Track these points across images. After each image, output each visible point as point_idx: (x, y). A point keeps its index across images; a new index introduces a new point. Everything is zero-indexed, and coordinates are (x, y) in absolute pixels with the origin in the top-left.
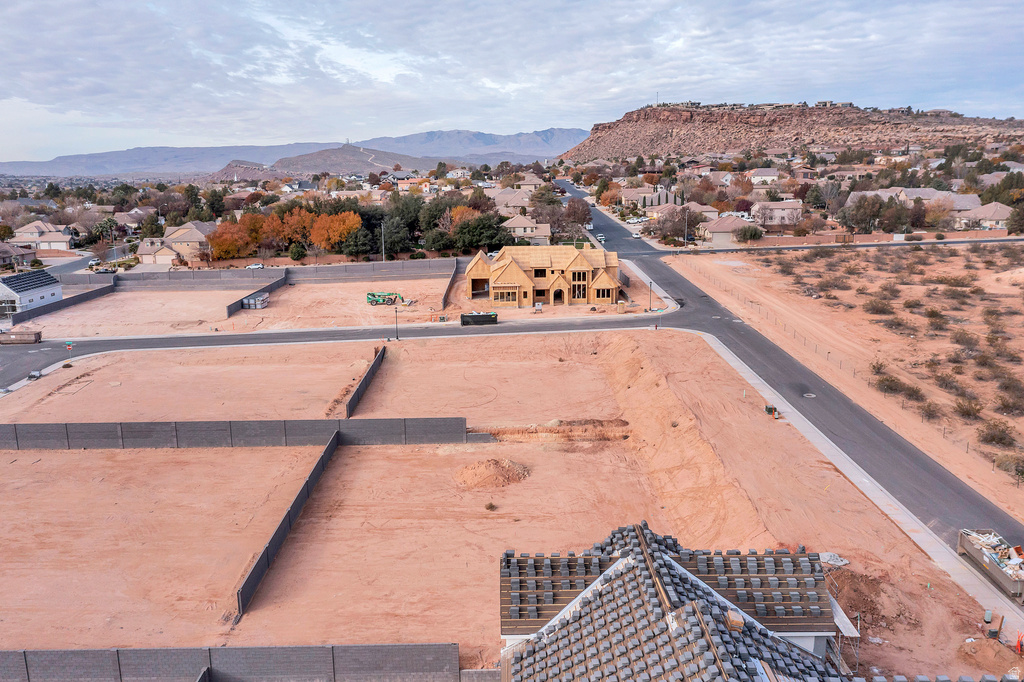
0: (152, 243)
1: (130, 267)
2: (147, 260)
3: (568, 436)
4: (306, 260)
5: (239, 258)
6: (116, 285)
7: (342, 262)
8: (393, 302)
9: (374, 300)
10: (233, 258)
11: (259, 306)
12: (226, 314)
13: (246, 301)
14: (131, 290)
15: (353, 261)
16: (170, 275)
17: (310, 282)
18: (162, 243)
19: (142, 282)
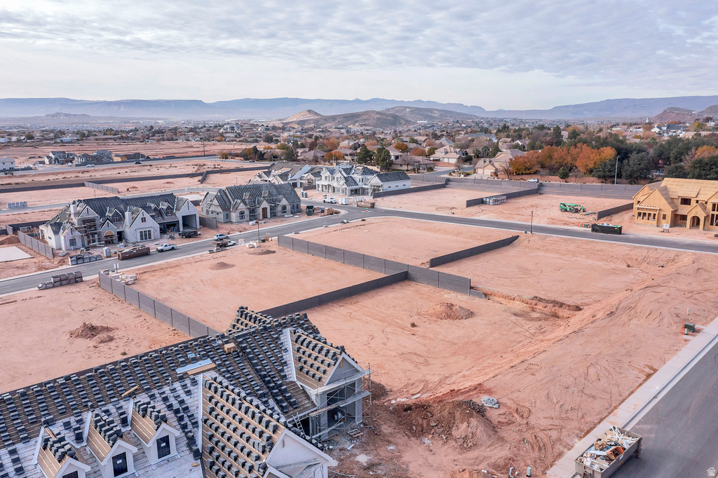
0: (485, 162)
1: (468, 174)
2: (480, 171)
3: (533, 308)
4: (569, 179)
5: (526, 174)
6: (446, 184)
7: (594, 183)
8: (577, 211)
9: (564, 209)
10: (522, 174)
11: (491, 203)
12: (465, 205)
13: (484, 199)
14: (453, 188)
15: (602, 182)
16: (487, 181)
17: (553, 193)
18: (490, 162)
19: (459, 184)
